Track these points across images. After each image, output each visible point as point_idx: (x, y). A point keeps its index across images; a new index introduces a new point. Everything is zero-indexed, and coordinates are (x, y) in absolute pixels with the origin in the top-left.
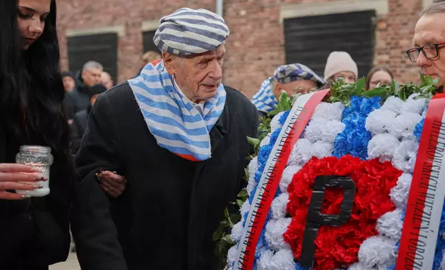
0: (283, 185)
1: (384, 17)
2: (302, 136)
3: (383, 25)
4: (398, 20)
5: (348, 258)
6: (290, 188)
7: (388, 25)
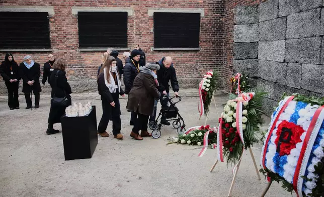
0: (277, 125)
1: (53, 16)
2: (284, 112)
3: (53, 20)
4: (60, 18)
5: (288, 153)
6: (278, 127)
7: (55, 20)
